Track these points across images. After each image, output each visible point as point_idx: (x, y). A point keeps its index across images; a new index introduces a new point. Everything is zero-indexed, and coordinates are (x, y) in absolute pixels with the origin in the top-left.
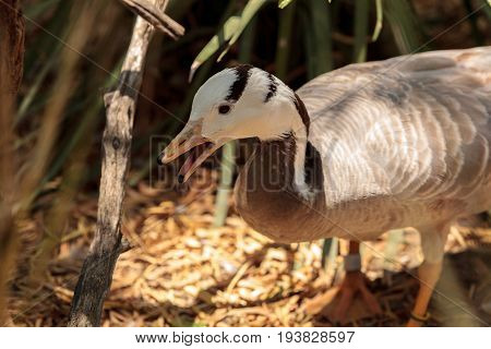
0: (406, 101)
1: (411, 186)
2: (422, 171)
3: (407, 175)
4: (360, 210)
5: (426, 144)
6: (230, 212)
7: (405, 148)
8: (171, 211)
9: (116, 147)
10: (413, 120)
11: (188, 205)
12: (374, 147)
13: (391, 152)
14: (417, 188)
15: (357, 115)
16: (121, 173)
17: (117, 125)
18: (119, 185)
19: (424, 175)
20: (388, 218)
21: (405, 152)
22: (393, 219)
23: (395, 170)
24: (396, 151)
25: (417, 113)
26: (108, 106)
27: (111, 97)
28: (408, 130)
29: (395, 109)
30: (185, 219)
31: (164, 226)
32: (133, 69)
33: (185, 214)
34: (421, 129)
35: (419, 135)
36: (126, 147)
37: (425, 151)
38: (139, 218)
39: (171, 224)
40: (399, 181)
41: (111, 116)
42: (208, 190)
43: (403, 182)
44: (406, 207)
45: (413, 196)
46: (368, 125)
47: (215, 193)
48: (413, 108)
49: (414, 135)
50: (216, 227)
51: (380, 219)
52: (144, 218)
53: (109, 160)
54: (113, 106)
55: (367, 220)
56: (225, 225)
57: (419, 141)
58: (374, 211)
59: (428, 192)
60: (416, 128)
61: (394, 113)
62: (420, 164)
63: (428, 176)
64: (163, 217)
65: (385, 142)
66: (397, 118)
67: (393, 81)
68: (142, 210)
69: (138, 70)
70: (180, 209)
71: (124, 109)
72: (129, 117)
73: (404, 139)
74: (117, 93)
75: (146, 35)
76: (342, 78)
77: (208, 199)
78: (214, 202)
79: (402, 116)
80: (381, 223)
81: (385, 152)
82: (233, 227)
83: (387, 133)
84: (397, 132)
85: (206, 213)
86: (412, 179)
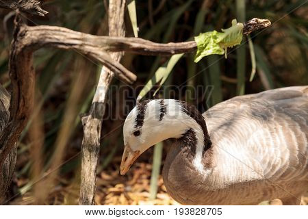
0: (272, 119)
1: (277, 173)
2: (283, 164)
3: (274, 167)
4: (243, 189)
5: (286, 147)
6: (160, 190)
7: (273, 150)
8: (122, 190)
9: (90, 151)
10: (277, 131)
11: (133, 185)
12: (253, 149)
13: (264, 152)
14: (281, 175)
15: (241, 128)
16: (93, 167)
17: (91, 137)
18: (93, 174)
19: (285, 166)
20: (262, 193)
21: (273, 151)
22: (265, 194)
23: (267, 163)
24: (267, 151)
25: (280, 127)
26: (85, 124)
27: (86, 119)
28: (274, 137)
29: (266, 124)
30: (131, 195)
31: (118, 200)
32: (100, 101)
33: (131, 192)
34: (283, 137)
35: (281, 140)
36: (97, 150)
37: (286, 151)
38: (102, 194)
39: (122, 198)
40: (269, 170)
41: (86, 131)
42: (144, 176)
43: (272, 170)
44: (274, 187)
45: (278, 180)
46: (249, 135)
47: (149, 178)
48: (277, 123)
49: (278, 141)
50: (151, 200)
51: (257, 195)
52: (106, 195)
53: (86, 159)
54: (88, 125)
55: (248, 195)
56: (157, 198)
57: (282, 145)
58: (253, 189)
59: (288, 176)
60: (279, 136)
61: (265, 127)
62: (282, 159)
63: (287, 167)
64: (118, 194)
65: (260, 145)
66: (267, 130)
67: (263, 106)
68: (104, 190)
69: (103, 101)
70: (128, 188)
71: (95, 126)
72: (98, 132)
73: (272, 144)
74: (90, 116)
75: (108, 80)
76: (231, 105)
77: (145, 182)
78: (149, 184)
79: (270, 129)
80: (257, 197)
81: (260, 152)
82: (161, 200)
83: (261, 140)
84: (267, 139)
85: (144, 191)
86: (277, 169)
